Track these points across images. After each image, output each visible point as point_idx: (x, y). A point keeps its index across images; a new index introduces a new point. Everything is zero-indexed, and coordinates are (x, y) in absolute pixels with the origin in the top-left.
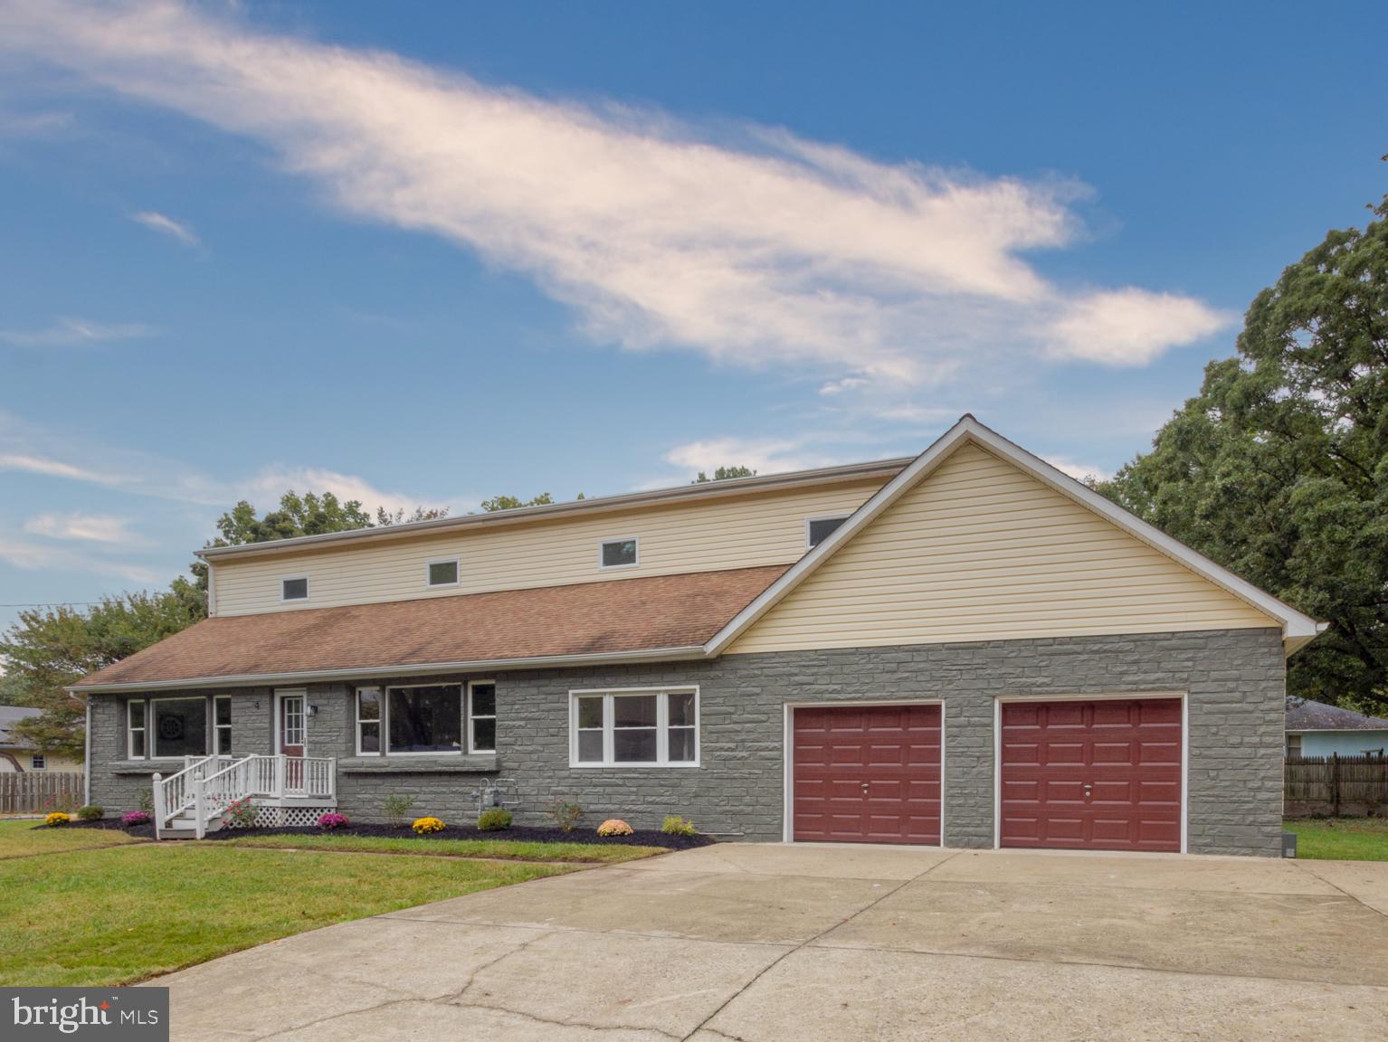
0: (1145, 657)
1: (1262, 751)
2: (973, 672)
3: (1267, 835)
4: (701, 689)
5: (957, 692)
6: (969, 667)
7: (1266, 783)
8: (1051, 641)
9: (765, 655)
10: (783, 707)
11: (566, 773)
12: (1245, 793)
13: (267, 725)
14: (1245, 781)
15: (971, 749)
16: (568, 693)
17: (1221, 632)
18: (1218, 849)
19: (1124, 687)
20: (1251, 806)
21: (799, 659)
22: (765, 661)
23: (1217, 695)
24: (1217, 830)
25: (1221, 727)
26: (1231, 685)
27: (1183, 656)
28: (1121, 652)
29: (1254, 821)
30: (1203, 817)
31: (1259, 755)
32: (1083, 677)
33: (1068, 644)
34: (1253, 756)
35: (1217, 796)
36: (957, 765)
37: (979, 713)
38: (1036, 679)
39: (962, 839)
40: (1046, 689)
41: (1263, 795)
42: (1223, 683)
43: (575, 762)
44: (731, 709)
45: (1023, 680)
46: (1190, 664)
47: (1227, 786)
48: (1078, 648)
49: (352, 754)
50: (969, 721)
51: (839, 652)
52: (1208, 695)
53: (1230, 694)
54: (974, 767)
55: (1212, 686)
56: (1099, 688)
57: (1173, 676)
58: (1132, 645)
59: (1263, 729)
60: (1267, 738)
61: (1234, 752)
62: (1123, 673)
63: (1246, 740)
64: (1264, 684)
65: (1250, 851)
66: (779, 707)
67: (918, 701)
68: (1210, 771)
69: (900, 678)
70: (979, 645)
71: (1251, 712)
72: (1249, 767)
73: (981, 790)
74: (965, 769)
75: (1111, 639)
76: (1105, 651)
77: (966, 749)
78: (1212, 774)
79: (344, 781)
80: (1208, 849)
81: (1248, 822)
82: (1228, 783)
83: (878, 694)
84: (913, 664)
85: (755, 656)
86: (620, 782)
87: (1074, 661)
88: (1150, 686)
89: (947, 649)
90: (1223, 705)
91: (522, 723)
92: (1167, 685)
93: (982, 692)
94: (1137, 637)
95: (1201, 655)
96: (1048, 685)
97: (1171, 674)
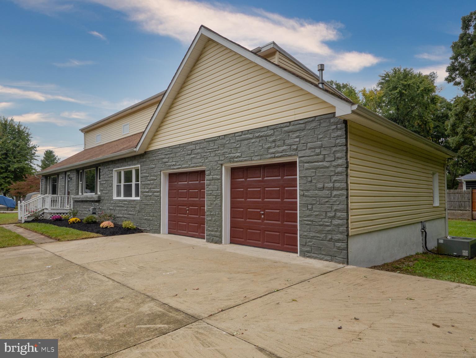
0: (278, 138)
1: (335, 193)
2: (214, 152)
3: (338, 248)
4: (141, 166)
5: (209, 163)
6: (213, 150)
7: (337, 213)
8: (241, 133)
9: (156, 151)
10: (161, 173)
11: (112, 202)
12: (326, 220)
13: (64, 184)
14: (326, 212)
15: (214, 192)
16: (113, 170)
17: (312, 119)
18: (313, 255)
19: (269, 156)
20: (329, 228)
21: (164, 151)
22: (157, 153)
23: (310, 158)
24: (313, 242)
25: (313, 178)
26: (318, 151)
27: (295, 135)
28: (268, 136)
29: (332, 239)
30: (305, 234)
31: (333, 195)
32: (253, 152)
33: (247, 134)
34: (330, 196)
35: (312, 221)
36: (209, 200)
37: (216, 173)
38: (236, 154)
39: (210, 238)
40: (239, 159)
41: (336, 222)
42: (313, 150)
43: (115, 198)
44: (147, 175)
45: (232, 155)
46: (298, 140)
47: (317, 215)
48: (250, 136)
49: (78, 194)
50: (213, 177)
51: (175, 147)
52: (307, 158)
53: (318, 157)
54: (214, 201)
55: (308, 152)
56: (259, 157)
57: (290, 147)
58: (272, 132)
59: (334, 178)
60: (337, 184)
61: (320, 193)
62: (269, 148)
63: (326, 185)
64: (334, 149)
65: (329, 258)
66: (159, 173)
67: (198, 168)
68: (309, 205)
69: (192, 158)
70: (216, 138)
71: (328, 167)
72: (328, 203)
73: (217, 213)
74: (212, 202)
75: (264, 129)
76: (261, 137)
77: (212, 192)
78: (310, 207)
79: (75, 204)
80: (309, 254)
81: (328, 239)
82: (317, 213)
83: (185, 166)
84: (195, 150)
85: (154, 151)
86: (123, 205)
87: (250, 143)
88: (280, 154)
89: (207, 142)
90: (313, 164)
91: (105, 182)
92: (288, 153)
93: (217, 163)
94: (275, 127)
95: (303, 134)
96: (240, 157)
97: (289, 147)
